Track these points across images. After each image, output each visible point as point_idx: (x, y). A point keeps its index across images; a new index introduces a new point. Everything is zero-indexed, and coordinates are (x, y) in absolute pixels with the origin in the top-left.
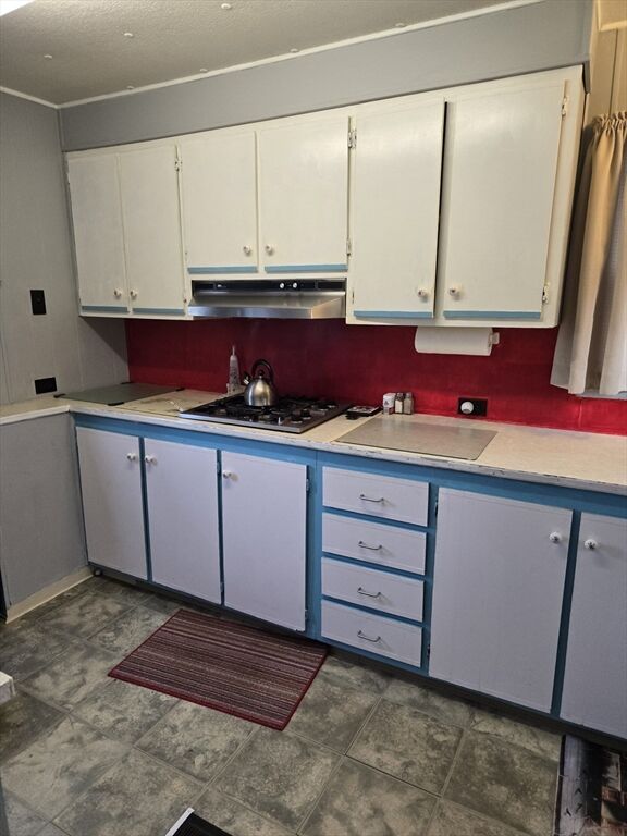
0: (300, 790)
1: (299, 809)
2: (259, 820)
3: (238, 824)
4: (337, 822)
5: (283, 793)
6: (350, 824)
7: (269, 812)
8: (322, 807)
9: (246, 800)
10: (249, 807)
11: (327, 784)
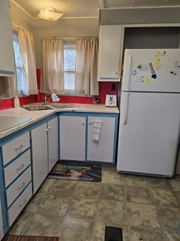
0: (82, 224)
1: (88, 222)
2: (96, 231)
3: (100, 236)
4: (88, 213)
5: (85, 228)
6: (87, 210)
7: (92, 229)
8: (85, 217)
9: (91, 237)
10: (93, 235)
11: (77, 218)
